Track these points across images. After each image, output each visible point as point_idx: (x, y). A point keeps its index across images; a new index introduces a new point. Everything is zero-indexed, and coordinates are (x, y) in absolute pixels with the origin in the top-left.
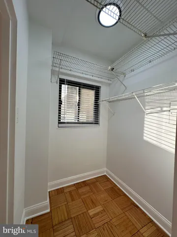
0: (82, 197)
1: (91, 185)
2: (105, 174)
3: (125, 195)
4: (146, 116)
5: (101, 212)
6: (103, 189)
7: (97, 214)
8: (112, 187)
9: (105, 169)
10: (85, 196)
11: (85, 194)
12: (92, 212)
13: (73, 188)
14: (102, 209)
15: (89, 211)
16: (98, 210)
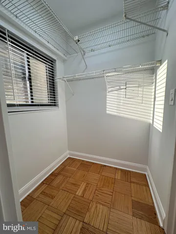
0: (61, 188)
1: (62, 172)
2: (69, 156)
3: (93, 163)
4: (108, 94)
5: (86, 186)
6: (75, 169)
7: (85, 190)
8: (82, 164)
9: (68, 152)
10: (63, 185)
11: (61, 184)
12: (79, 192)
13: (44, 187)
14: (85, 184)
15: (77, 194)
16: (84, 187)
